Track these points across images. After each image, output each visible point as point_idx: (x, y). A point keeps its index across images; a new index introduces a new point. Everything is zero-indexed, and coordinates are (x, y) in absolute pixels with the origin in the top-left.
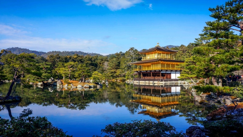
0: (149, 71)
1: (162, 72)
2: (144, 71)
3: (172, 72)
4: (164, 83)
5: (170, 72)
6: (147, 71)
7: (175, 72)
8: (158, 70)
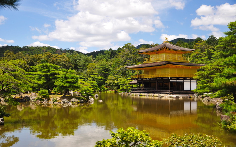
0: (153, 79)
1: (171, 81)
2: (146, 78)
3: (185, 81)
4: (174, 97)
5: (182, 81)
6: (150, 79)
7: (189, 81)
8: (167, 78)
